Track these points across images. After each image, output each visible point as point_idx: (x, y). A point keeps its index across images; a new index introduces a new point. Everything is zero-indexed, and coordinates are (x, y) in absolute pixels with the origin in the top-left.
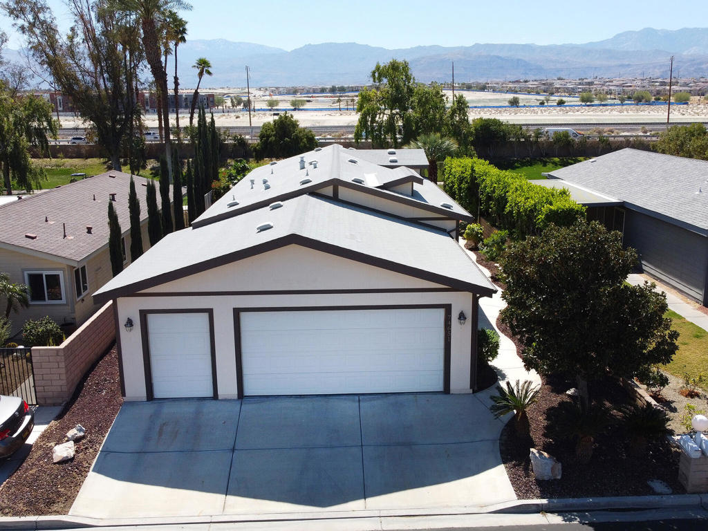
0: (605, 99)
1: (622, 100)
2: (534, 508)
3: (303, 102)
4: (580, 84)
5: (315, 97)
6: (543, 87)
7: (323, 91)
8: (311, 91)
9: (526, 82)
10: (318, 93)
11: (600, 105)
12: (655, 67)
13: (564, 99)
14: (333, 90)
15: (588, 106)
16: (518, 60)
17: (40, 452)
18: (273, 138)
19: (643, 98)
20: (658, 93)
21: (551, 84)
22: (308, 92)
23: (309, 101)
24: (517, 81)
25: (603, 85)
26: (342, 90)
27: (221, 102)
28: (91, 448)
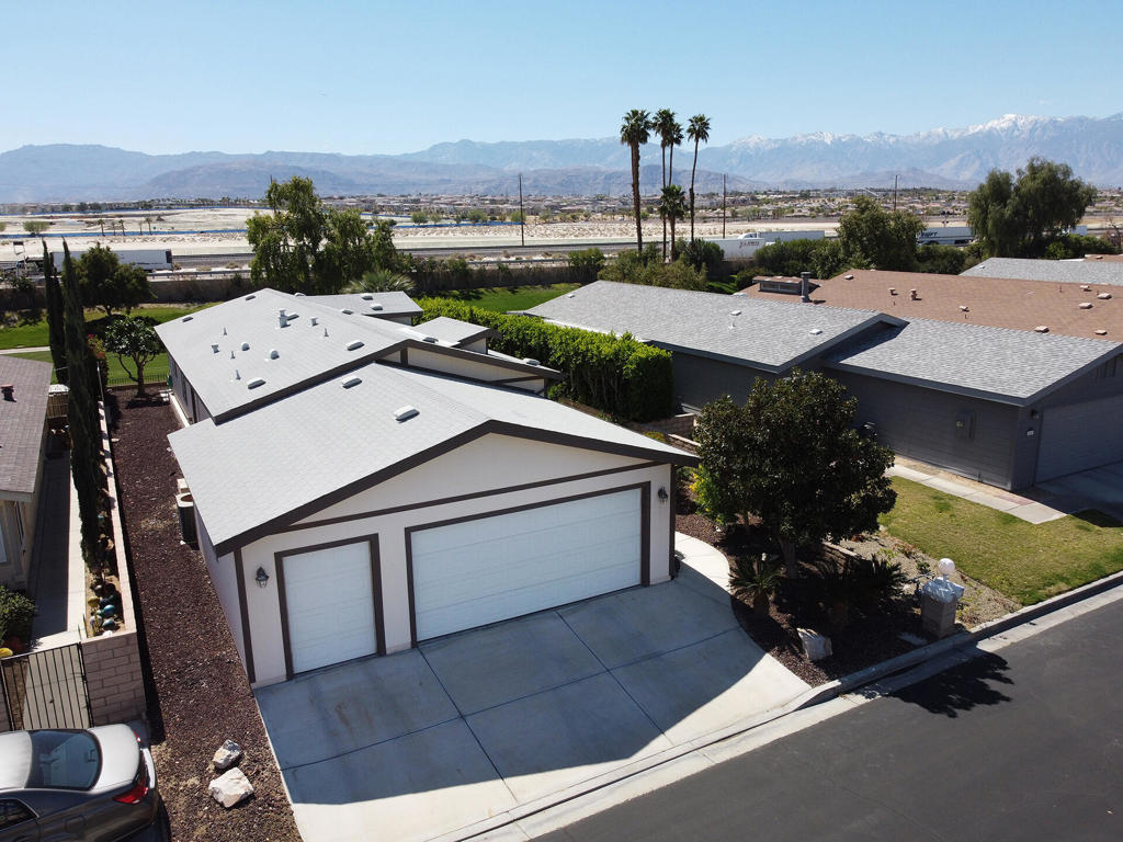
0: (440, 219)
1: (458, 220)
2: (831, 693)
3: (44, 226)
4: (405, 201)
5: (57, 218)
6: (364, 205)
7: (67, 209)
8: (49, 209)
9: (342, 198)
10: (59, 212)
11: (436, 226)
12: (478, 183)
13: (395, 219)
14: (82, 208)
15: (423, 227)
16: (324, 172)
17: (182, 800)
18: (86, 280)
19: (479, 217)
20: (492, 211)
21: (372, 202)
22: (43, 211)
23: (51, 223)
24: (330, 198)
25: (431, 203)
26: (96, 207)
28: (263, 769)
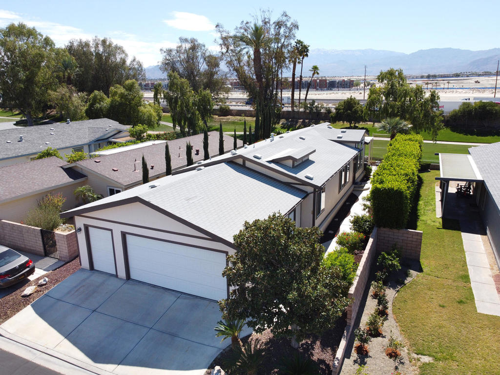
5: (416, 81)
7: (422, 77)
14: (428, 77)
27: (357, 85)
